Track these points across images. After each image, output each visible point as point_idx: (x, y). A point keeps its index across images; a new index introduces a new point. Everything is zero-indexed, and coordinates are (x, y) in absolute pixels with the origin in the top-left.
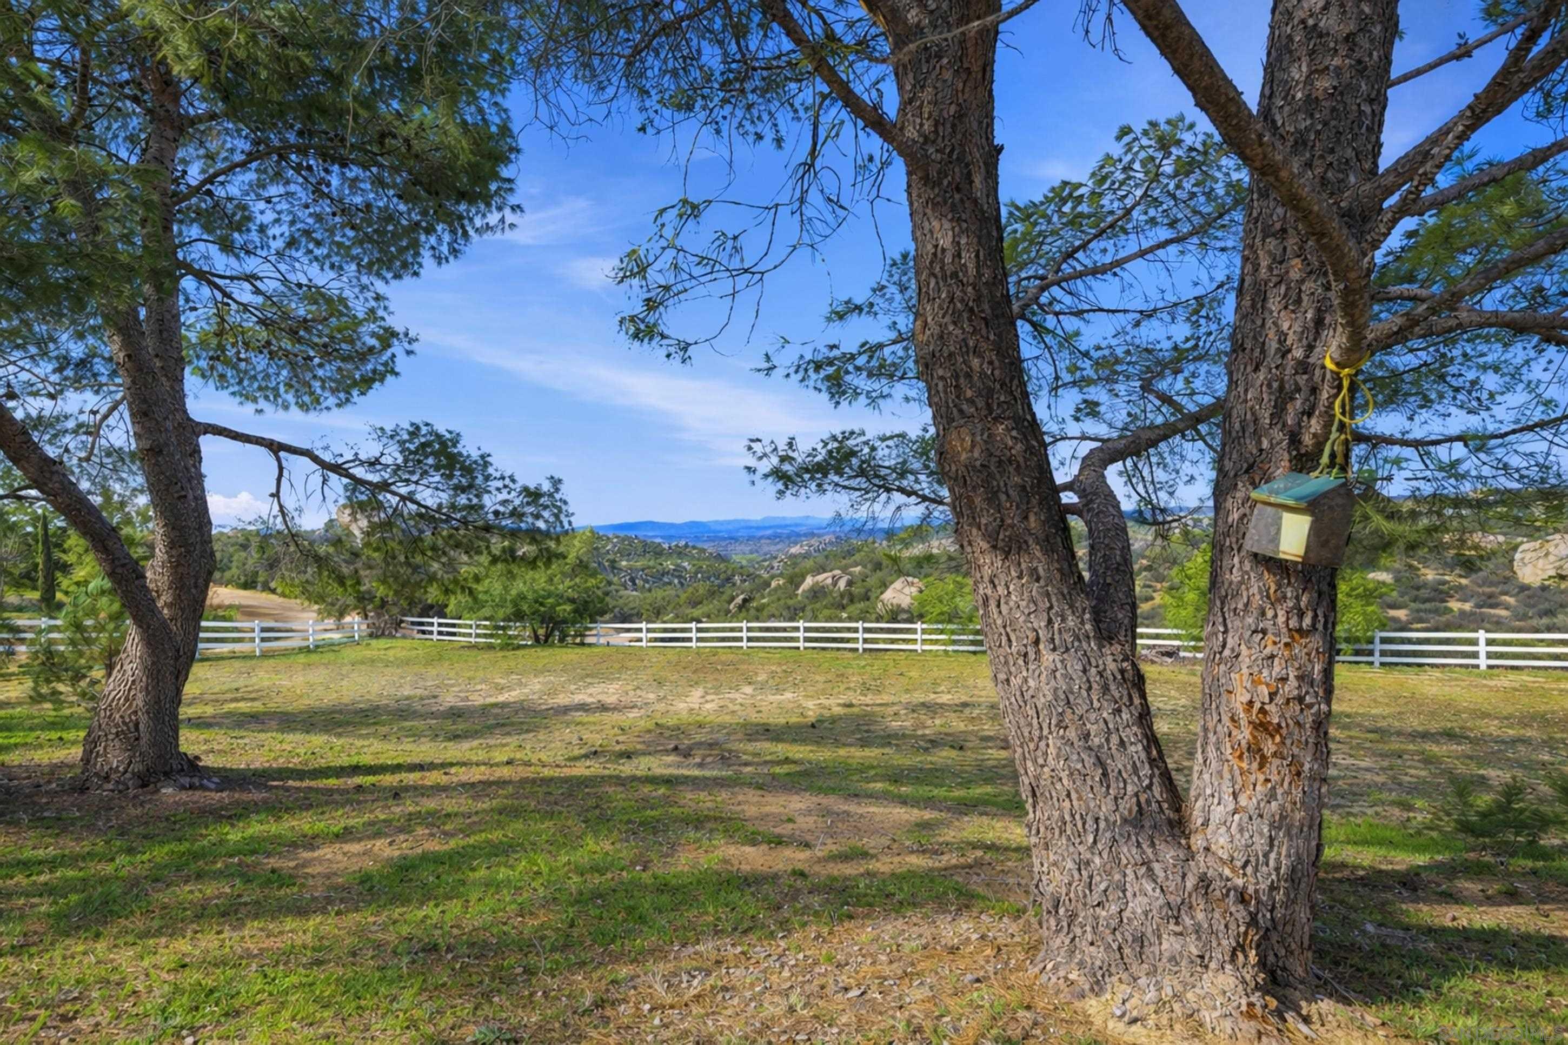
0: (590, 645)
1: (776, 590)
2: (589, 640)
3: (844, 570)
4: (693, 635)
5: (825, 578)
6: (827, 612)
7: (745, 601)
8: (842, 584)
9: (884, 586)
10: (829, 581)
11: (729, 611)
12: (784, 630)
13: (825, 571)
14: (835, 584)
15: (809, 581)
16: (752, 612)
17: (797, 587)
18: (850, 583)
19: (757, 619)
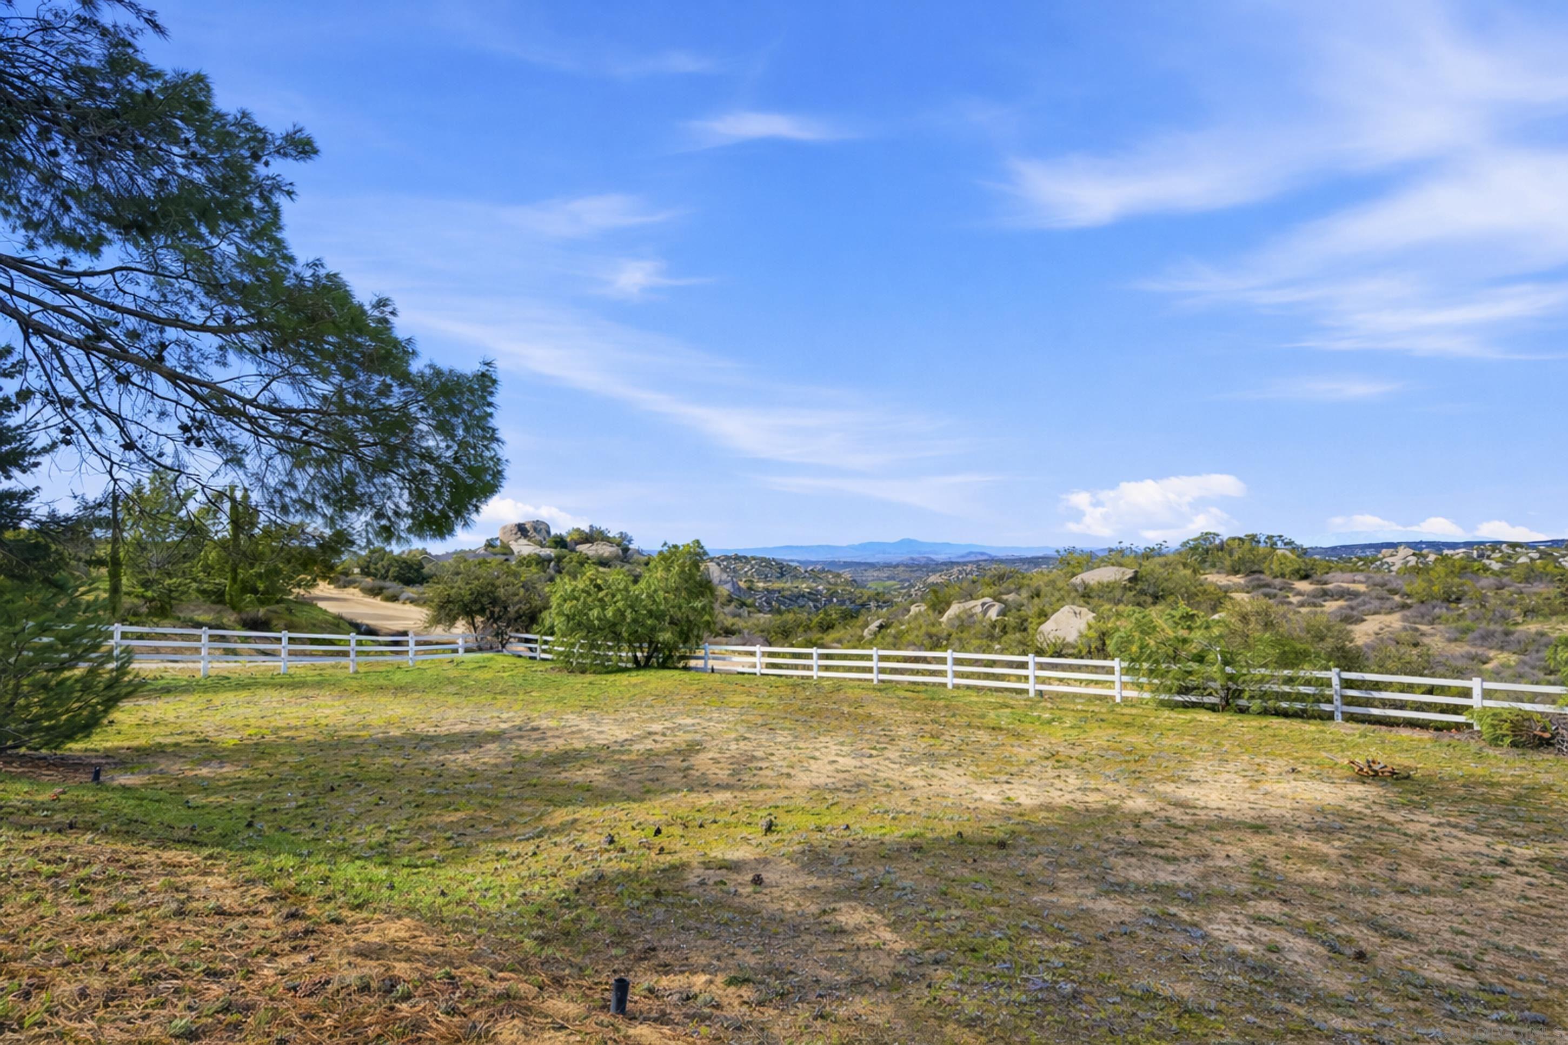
0: (697, 669)
1: (916, 617)
2: (692, 663)
3: (997, 598)
4: (814, 662)
5: (976, 606)
6: (976, 642)
7: (881, 627)
8: (993, 614)
9: (1044, 615)
10: (979, 609)
11: (862, 637)
12: (925, 660)
13: (972, 599)
14: (985, 613)
15: (954, 609)
16: (889, 639)
17: (942, 613)
18: (1002, 613)
19: (895, 646)
